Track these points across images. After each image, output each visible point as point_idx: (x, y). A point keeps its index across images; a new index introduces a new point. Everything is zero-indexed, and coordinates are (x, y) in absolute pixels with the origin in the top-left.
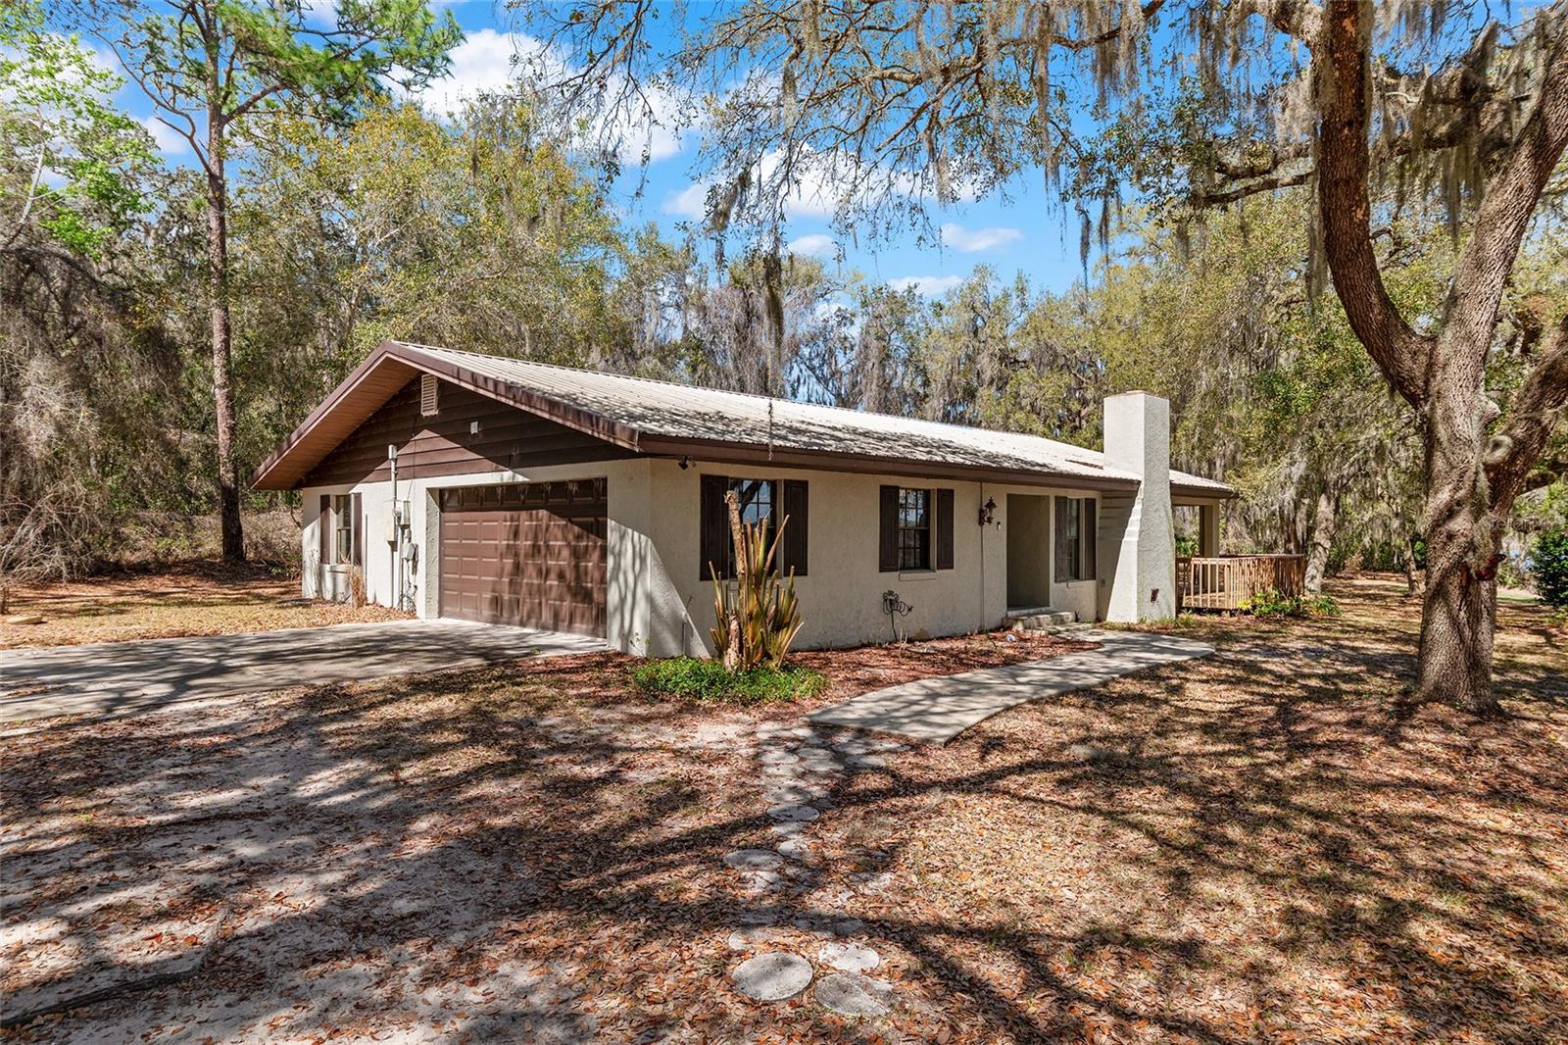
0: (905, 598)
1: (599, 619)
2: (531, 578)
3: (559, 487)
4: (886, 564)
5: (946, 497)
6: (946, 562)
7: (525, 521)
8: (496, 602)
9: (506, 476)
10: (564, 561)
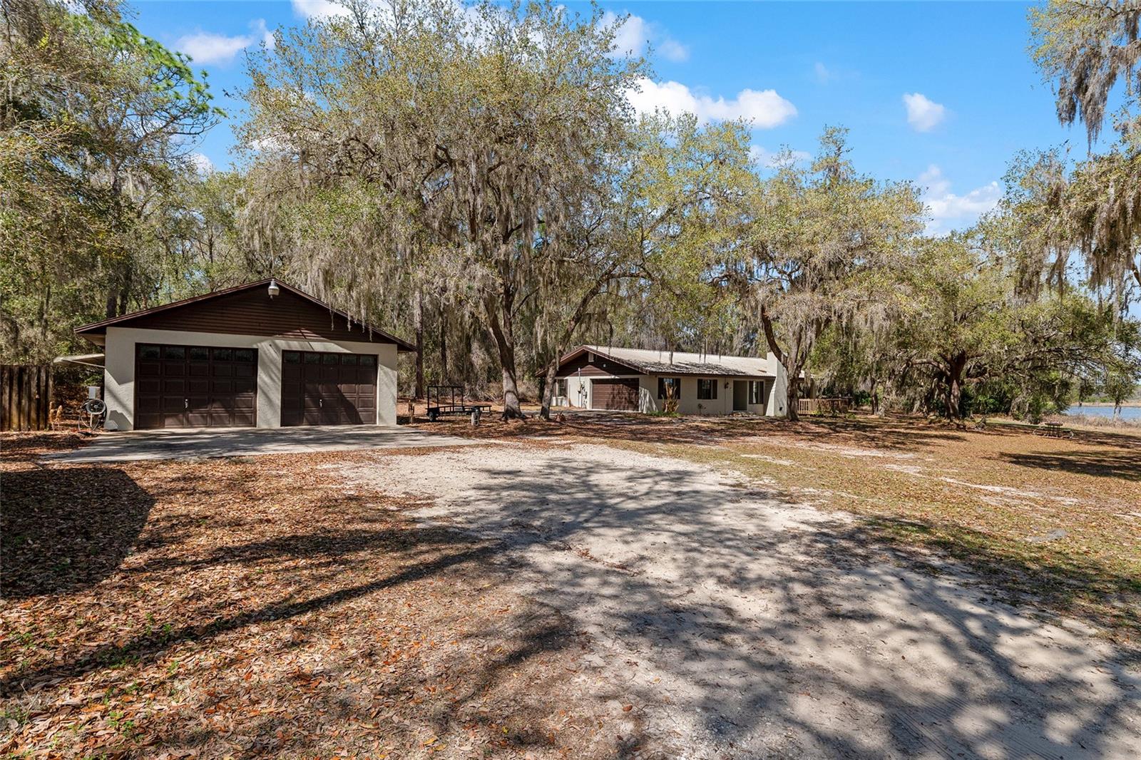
0: (704, 405)
1: (636, 407)
2: (617, 399)
3: (626, 380)
4: (699, 397)
5: (715, 382)
6: (715, 397)
7: (616, 387)
8: (607, 405)
9: (613, 377)
10: (627, 396)
